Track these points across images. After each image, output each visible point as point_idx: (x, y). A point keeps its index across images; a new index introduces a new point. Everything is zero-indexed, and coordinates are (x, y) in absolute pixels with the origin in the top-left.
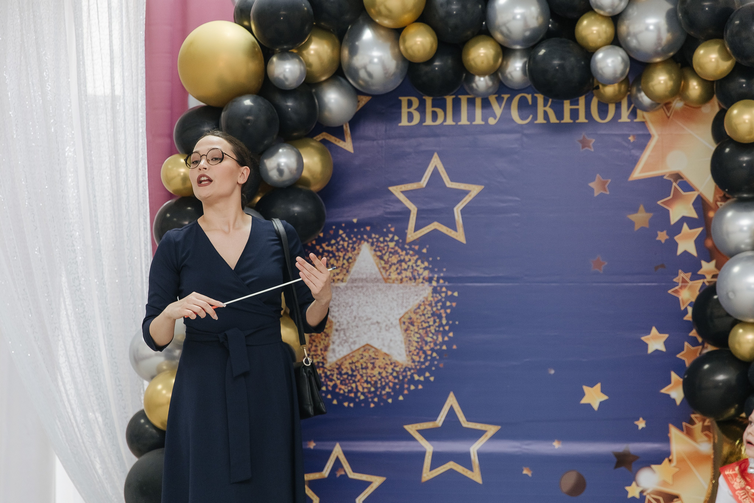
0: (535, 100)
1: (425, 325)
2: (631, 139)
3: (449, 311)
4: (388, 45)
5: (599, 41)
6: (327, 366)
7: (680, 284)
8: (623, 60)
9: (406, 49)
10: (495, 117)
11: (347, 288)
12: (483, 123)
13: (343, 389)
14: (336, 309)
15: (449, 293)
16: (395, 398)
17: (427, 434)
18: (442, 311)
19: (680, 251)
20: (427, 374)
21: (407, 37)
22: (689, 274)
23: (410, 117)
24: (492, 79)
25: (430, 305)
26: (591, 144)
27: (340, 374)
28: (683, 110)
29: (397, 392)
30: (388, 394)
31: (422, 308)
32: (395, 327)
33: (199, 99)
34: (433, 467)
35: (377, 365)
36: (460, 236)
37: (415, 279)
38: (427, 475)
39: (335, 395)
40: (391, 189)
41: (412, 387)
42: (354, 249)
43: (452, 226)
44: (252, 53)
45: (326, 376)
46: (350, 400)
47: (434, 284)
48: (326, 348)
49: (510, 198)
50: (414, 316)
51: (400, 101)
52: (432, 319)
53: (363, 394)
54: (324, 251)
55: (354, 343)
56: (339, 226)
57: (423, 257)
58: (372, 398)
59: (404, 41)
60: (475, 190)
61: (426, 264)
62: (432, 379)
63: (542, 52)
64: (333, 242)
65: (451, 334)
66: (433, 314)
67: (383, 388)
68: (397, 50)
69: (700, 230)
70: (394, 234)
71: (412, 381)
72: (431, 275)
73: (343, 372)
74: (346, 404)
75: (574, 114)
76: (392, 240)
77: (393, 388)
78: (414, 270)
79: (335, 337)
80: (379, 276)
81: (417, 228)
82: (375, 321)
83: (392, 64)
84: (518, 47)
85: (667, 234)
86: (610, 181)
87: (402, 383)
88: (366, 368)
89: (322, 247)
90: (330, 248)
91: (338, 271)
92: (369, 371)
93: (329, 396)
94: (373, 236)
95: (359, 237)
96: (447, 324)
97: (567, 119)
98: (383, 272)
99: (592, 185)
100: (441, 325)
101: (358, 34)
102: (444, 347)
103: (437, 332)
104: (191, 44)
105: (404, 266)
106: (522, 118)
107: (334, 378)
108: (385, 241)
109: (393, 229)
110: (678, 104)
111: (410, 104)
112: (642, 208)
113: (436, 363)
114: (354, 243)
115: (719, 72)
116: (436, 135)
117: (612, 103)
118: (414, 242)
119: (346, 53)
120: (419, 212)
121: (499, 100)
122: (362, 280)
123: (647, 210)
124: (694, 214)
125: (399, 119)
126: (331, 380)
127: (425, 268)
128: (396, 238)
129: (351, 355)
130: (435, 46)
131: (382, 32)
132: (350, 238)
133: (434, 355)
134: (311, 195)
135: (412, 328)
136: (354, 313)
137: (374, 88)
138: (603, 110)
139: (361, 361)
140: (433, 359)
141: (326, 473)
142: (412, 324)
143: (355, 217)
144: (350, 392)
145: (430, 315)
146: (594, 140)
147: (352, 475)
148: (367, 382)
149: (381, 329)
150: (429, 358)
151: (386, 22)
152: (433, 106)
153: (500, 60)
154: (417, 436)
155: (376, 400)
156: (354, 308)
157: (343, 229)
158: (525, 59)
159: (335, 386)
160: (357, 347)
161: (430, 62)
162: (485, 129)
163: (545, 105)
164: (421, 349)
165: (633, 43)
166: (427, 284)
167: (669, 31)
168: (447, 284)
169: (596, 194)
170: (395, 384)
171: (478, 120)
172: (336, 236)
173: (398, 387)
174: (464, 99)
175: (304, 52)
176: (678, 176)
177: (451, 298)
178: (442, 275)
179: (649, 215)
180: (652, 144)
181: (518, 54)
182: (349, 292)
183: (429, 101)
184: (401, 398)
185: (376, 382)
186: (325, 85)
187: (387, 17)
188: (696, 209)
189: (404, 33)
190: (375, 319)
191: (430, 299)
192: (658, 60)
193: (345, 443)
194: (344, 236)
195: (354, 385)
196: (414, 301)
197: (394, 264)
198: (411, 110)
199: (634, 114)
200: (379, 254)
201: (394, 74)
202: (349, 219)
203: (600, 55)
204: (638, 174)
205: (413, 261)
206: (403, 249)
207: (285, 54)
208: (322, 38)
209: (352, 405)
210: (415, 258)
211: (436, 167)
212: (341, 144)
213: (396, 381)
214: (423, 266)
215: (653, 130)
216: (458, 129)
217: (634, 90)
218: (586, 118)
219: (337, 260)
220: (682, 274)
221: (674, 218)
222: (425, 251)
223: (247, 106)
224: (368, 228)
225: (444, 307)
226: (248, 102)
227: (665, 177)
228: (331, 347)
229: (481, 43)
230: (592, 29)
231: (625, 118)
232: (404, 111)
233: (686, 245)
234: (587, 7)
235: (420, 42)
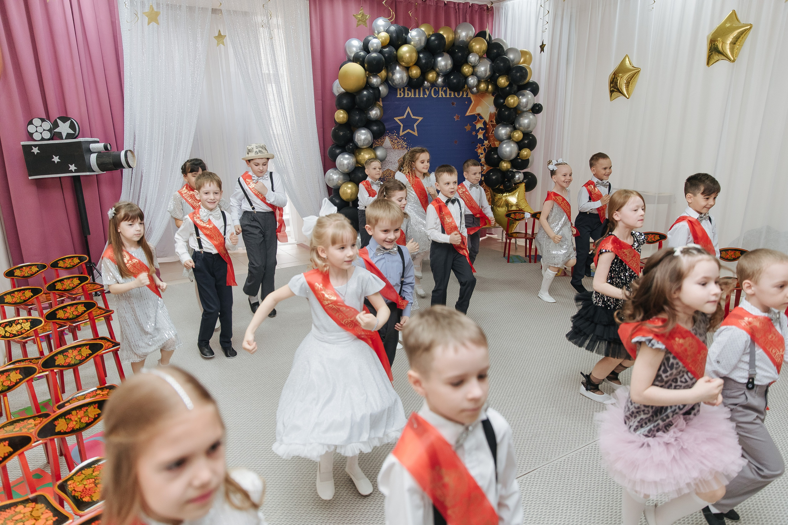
0: (439, 89)
2: (466, 103)
4: (405, 72)
5: (469, 74)
7: (478, 148)
8: (476, 80)
9: (411, 74)
10: (426, 95)
19: (479, 138)
21: (411, 70)
22: (481, 145)
23: (400, 95)
24: (430, 84)
33: (345, 90)
36: (416, 134)
37: (402, 148)
40: (394, 118)
42: (384, 139)
43: (414, 131)
44: (364, 75)
55: (384, 169)
57: (405, 141)
59: (411, 72)
60: (420, 119)
63: (452, 77)
68: (407, 74)
69: (484, 131)
70: (396, 133)
72: (407, 146)
75: (450, 94)
76: (395, 135)
78: (402, 145)
80: (392, 147)
81: (403, 131)
83: (405, 79)
84: (442, 74)
85: (474, 132)
86: (460, 116)
94: (389, 134)
95: (385, 134)
97: (448, 96)
98: (393, 145)
99: (455, 117)
101: (395, 68)
105: (399, 144)
106: (435, 95)
108: (393, 136)
111: (400, 90)
112: (468, 124)
115: (504, 85)
116: (408, 100)
118: (402, 136)
119: (390, 74)
120: (404, 126)
121: (428, 89)
123: (470, 125)
125: (397, 95)
127: (406, 144)
128: (397, 135)
130: (419, 74)
131: (403, 68)
137: (398, 86)
138: (459, 94)
146: (456, 103)
149: (392, 164)
151: (405, 65)
152: (408, 91)
153: (436, 78)
158: (444, 78)
161: (416, 78)
162: (423, 99)
165: (479, 74)
167: (490, 71)
169: (456, 120)
171: (422, 96)
174: (419, 89)
175: (380, 75)
176: (479, 114)
179: (470, 127)
180: (472, 104)
181: (442, 76)
183: (406, 89)
187: (405, 63)
188: (484, 125)
189: (410, 68)
190: (390, 161)
192: (484, 80)
196: (402, 155)
197: (396, 143)
198: (401, 92)
199: (467, 95)
200: (391, 140)
201: (405, 81)
203: (470, 78)
204: (468, 114)
205: (402, 142)
206: (399, 138)
207: (375, 76)
208: (384, 70)
211: (408, 111)
215: (472, 100)
216: (415, 98)
218: (453, 95)
219: (378, 142)
220: (479, 145)
221: (477, 128)
222: (405, 139)
223: (365, 94)
224: (388, 132)
226: (365, 92)
227: (476, 115)
229: (432, 72)
230: (466, 69)
231: (465, 96)
232: (399, 92)
233: (480, 136)
234: (466, 61)
235: (415, 72)
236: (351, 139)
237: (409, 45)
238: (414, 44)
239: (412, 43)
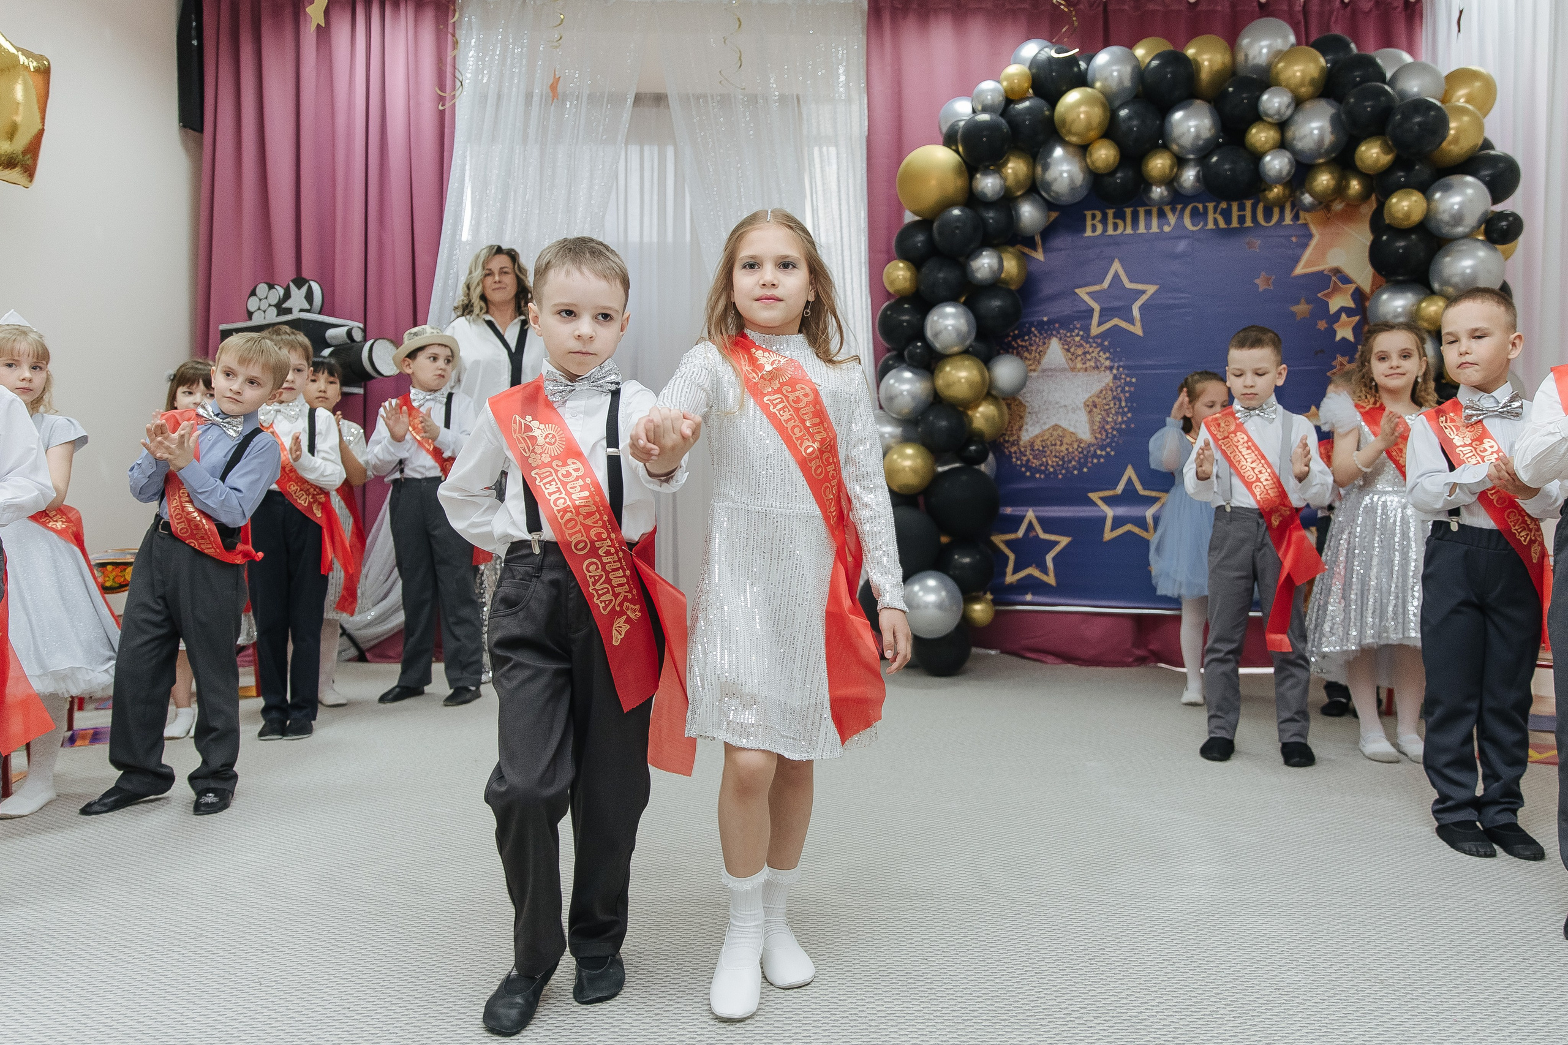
0: (1205, 208)
1: (1107, 407)
2: (1294, 239)
3: (1127, 395)
4: (1077, 159)
5: (1267, 146)
6: (1021, 443)
7: (1338, 367)
8: (1290, 162)
9: (1093, 163)
10: (1169, 225)
11: (1038, 377)
12: (1158, 231)
13: (1036, 463)
14: (1029, 395)
15: (1128, 379)
16: (1080, 470)
17: (1108, 501)
18: (1122, 395)
19: (1338, 338)
20: (1108, 450)
21: (1093, 151)
22: (1347, 358)
23: (1094, 228)
24: (1167, 190)
25: (1111, 390)
26: (1257, 245)
27: (1032, 450)
28: (1343, 211)
29: (1081, 465)
30: (1074, 468)
31: (1104, 392)
32: (1080, 409)
33: (915, 213)
34: (1113, 529)
35: (1064, 442)
36: (1137, 329)
37: (1097, 367)
38: (1108, 535)
39: (1029, 468)
40: (1077, 291)
41: (1095, 461)
42: (1044, 343)
43: (1131, 321)
44: (958, 171)
45: (1021, 452)
46: (1041, 472)
47: (1115, 371)
48: (1020, 428)
49: (1184, 295)
50: (1096, 400)
51: (1085, 216)
52: (1112, 402)
53: (1052, 466)
54: (1019, 346)
55: (1045, 423)
56: (1032, 324)
57: (1105, 350)
58: (1061, 470)
59: (1091, 155)
60: (1151, 289)
61: (1108, 355)
62: (1112, 453)
63: (1215, 159)
64: (1026, 338)
65: (1129, 415)
66: (1114, 398)
67: (1070, 462)
68: (1084, 164)
69: (1357, 318)
70: (1080, 329)
71: (1095, 455)
72: (1112, 364)
73: (1036, 448)
74: (1038, 476)
75: (1242, 219)
76: (1078, 335)
77: (1079, 462)
78: (1097, 360)
79: (1028, 419)
80: (1067, 367)
81: (1100, 324)
82: (1062, 404)
83: (1079, 178)
84: (1192, 156)
85: (1327, 323)
86: (1274, 277)
87: (1086, 457)
88: (1055, 445)
89: (1017, 343)
90: (1023, 344)
91: (1031, 362)
92: (1058, 447)
93: (1023, 469)
94: (1061, 331)
95: (1049, 332)
96: (1126, 406)
97: (1235, 224)
98: (1070, 362)
99: (1257, 281)
100: (1120, 407)
101: (1050, 152)
102: (1123, 426)
103: (1117, 413)
104: (908, 165)
105: (1089, 357)
106: (1194, 225)
107: (1028, 453)
108: (1071, 336)
109: (1078, 326)
110: (1338, 206)
111: (1094, 217)
112: (1303, 300)
113: (1116, 439)
114: (1045, 338)
115: (1379, 165)
116: (1117, 244)
117: (1276, 206)
118: (1097, 336)
119: (1039, 170)
120: (1102, 310)
121: (1173, 210)
122: (1051, 370)
123: (1308, 302)
124: (1352, 305)
125: (1084, 230)
126: (1025, 455)
127: (1107, 359)
128: (1081, 333)
129: (1042, 434)
130: (1118, 159)
131: (1071, 149)
132: (1041, 334)
133: (1115, 433)
134: (1010, 292)
135: (1095, 410)
136: (1045, 398)
137: (1063, 198)
138: (1268, 216)
139: (1051, 439)
140: (1114, 436)
141: (1021, 533)
142: (1095, 406)
143: (1045, 316)
144: (1041, 465)
145: (1110, 398)
146: (1259, 242)
147: (1043, 536)
148: (1056, 457)
149: (1068, 411)
150: (1110, 435)
151: (1074, 139)
152: (1115, 217)
153: (1175, 170)
154: (1100, 503)
155: (1063, 471)
156: (1044, 394)
157: (1035, 326)
158: (1198, 169)
159: (1028, 461)
160: (1047, 427)
161: (1112, 173)
162: (1160, 236)
163: (1215, 212)
164: (1103, 427)
165: (1299, 145)
166: (1108, 372)
167: (1332, 133)
168: (1126, 372)
169: (1261, 290)
170: (1080, 458)
171: (1155, 228)
172: (1029, 332)
173: (1082, 460)
174: (1141, 211)
175: (1004, 170)
176: (1337, 271)
177: (1130, 384)
178: (1121, 364)
179: (1310, 307)
180: (1313, 243)
181: (1192, 163)
182: (1041, 380)
183: (1110, 213)
184: (1085, 470)
185: (1063, 457)
186: (1020, 199)
187: (1075, 134)
188: (1354, 300)
189: (1089, 149)
190: (1063, 403)
191: (1111, 385)
192: (1321, 161)
193: (1036, 508)
194: (1036, 332)
195: (1044, 460)
196: (1097, 387)
197: (1079, 356)
198: (1095, 222)
199: (1296, 217)
200: (1066, 347)
201: (1081, 186)
202: (1040, 318)
203: (1268, 158)
204: (1299, 270)
205: (1096, 353)
206: (1087, 342)
207: (986, 171)
208: (1019, 157)
209: (1042, 476)
210: (1098, 349)
211: (1116, 271)
212: (1034, 254)
213: (1081, 455)
214: (1104, 356)
215: (1314, 229)
216: (1136, 239)
217: (1298, 193)
218: (1253, 223)
219: (1030, 354)
220: (1340, 359)
221: (1334, 307)
222: (1106, 343)
223: (956, 216)
224: (1057, 325)
225: (1123, 391)
226: (956, 212)
227: (1325, 272)
228: (1025, 427)
229: (1158, 155)
230: (1260, 136)
231: (1288, 220)
232: (1089, 223)
233: (1344, 332)
234: (1256, 116)
235: (1104, 154)
236: (919, 333)
237: (1089, 90)
238: (1103, 86)
239: (1098, 85)
